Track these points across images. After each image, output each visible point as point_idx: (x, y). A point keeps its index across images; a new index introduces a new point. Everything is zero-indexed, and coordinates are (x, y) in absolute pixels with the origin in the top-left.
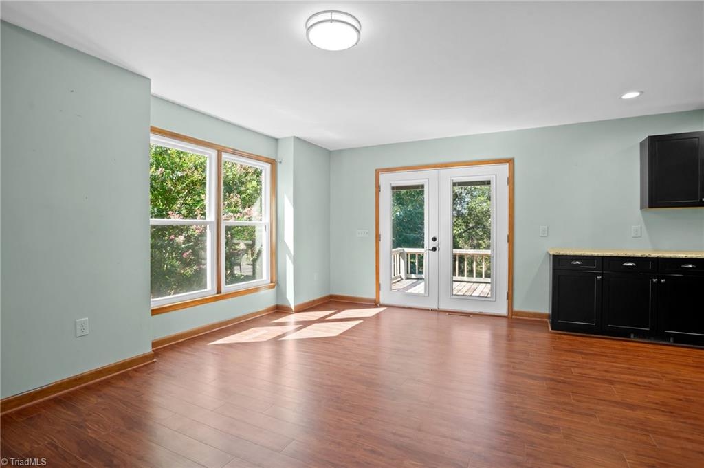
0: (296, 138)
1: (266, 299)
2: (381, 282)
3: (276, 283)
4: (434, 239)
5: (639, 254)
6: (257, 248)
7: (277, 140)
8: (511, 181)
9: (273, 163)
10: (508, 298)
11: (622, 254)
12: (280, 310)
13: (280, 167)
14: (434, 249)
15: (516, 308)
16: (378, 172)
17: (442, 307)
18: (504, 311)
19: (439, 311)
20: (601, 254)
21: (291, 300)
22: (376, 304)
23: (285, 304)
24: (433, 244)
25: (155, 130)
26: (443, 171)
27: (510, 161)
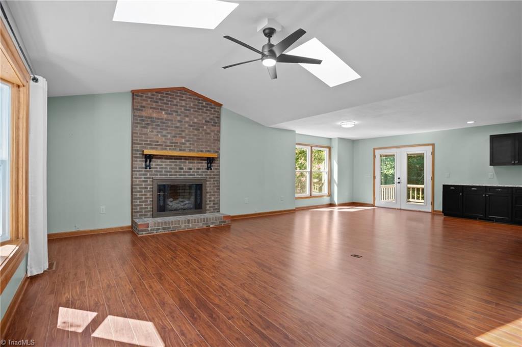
0: (339, 138)
1: (326, 200)
2: (376, 196)
3: (330, 195)
4: (399, 178)
5: (478, 185)
6: (323, 182)
7: (331, 139)
8: (433, 153)
9: (330, 148)
10: (431, 204)
11: (471, 185)
12: (331, 205)
13: (332, 150)
14: (399, 183)
15: (435, 209)
16: (374, 150)
17: (402, 208)
18: (430, 210)
19: (401, 209)
20: (462, 184)
21: (336, 201)
22: (373, 205)
23: (334, 203)
24: (398, 181)
25: (297, 144)
26: (403, 149)
27: (433, 145)
